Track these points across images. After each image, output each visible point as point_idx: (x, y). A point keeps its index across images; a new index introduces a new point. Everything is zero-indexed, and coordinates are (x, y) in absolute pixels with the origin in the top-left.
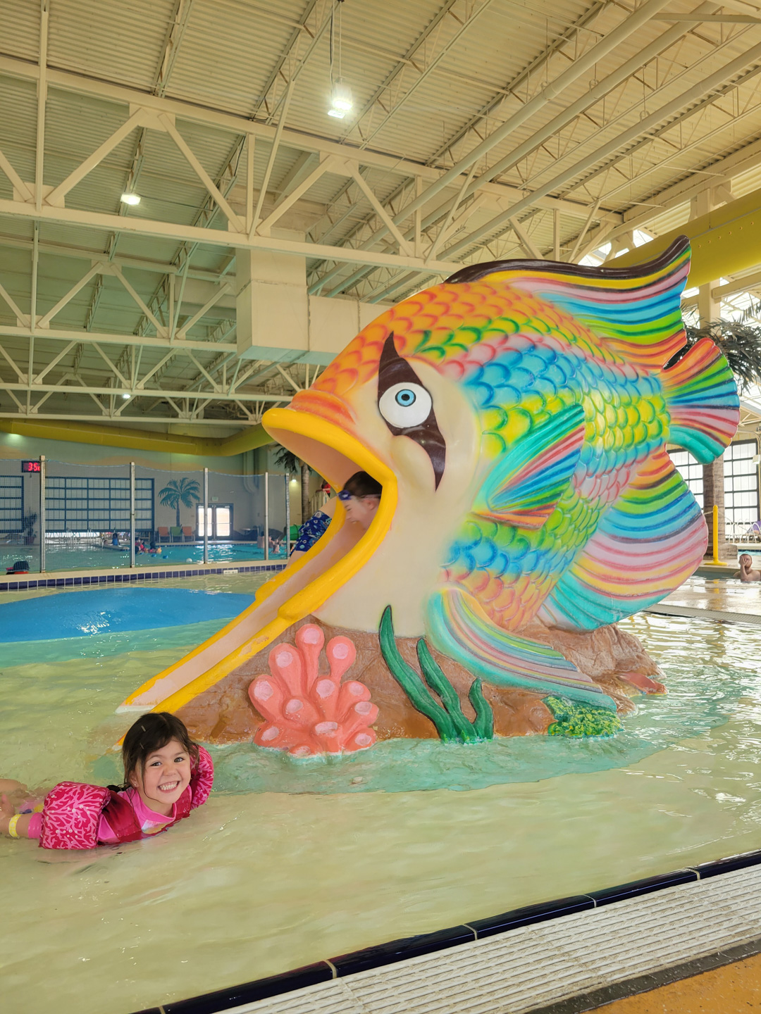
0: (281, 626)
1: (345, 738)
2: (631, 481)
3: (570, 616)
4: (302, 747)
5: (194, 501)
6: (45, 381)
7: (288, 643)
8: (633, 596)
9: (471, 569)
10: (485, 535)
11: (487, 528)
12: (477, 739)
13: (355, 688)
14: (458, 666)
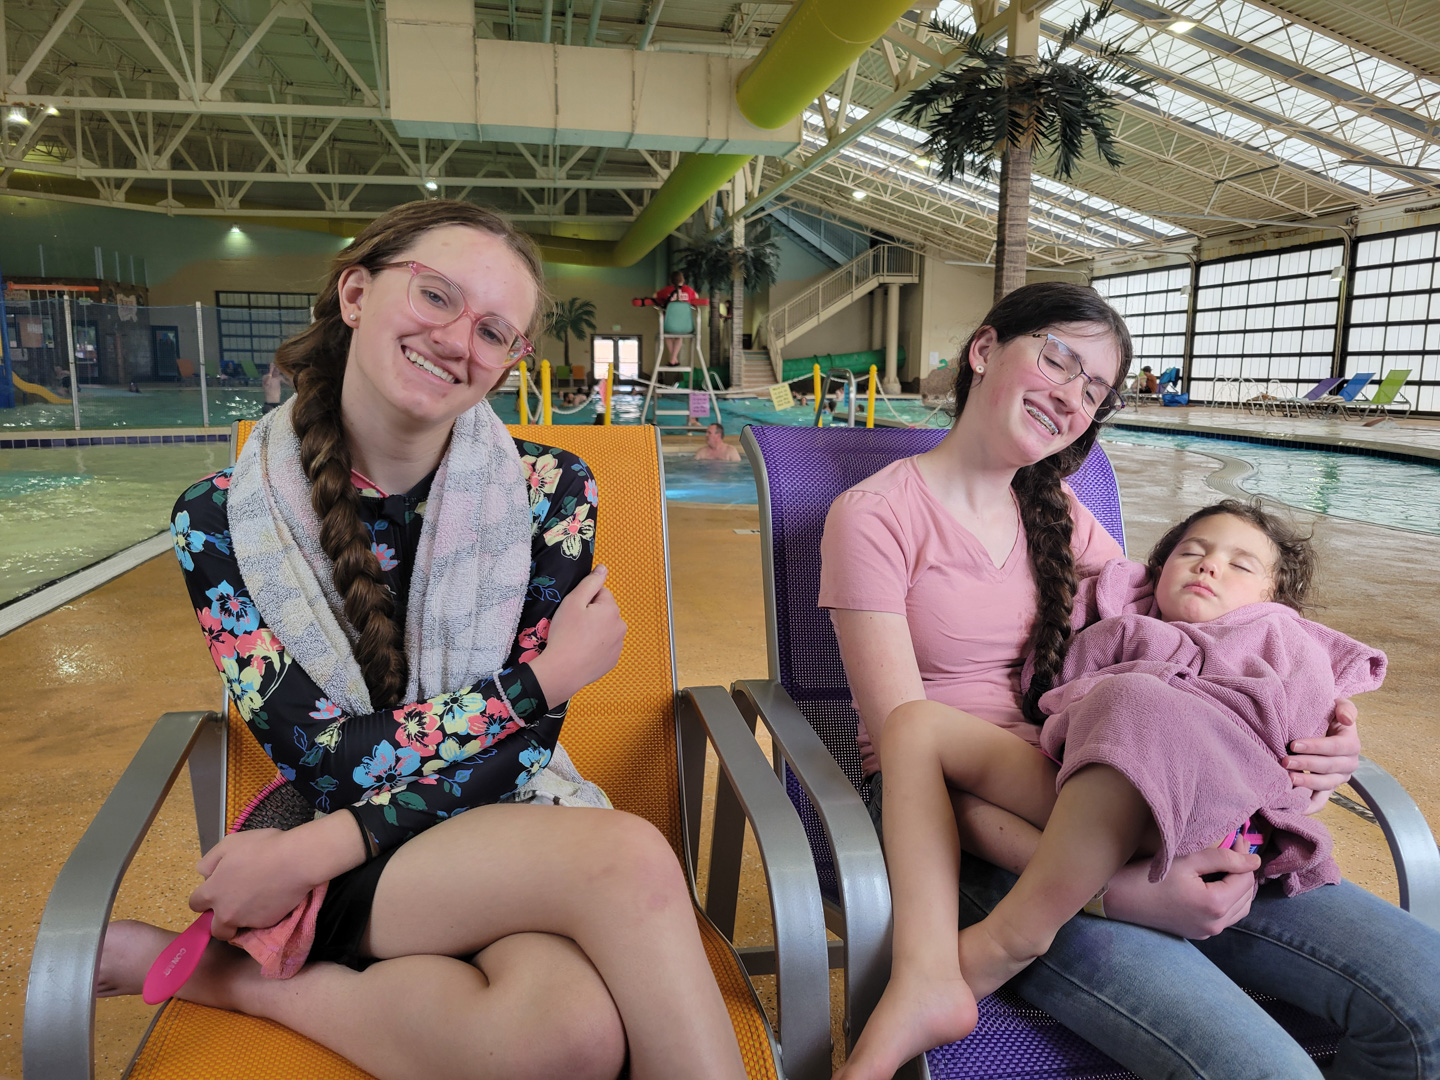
5: (588, 331)
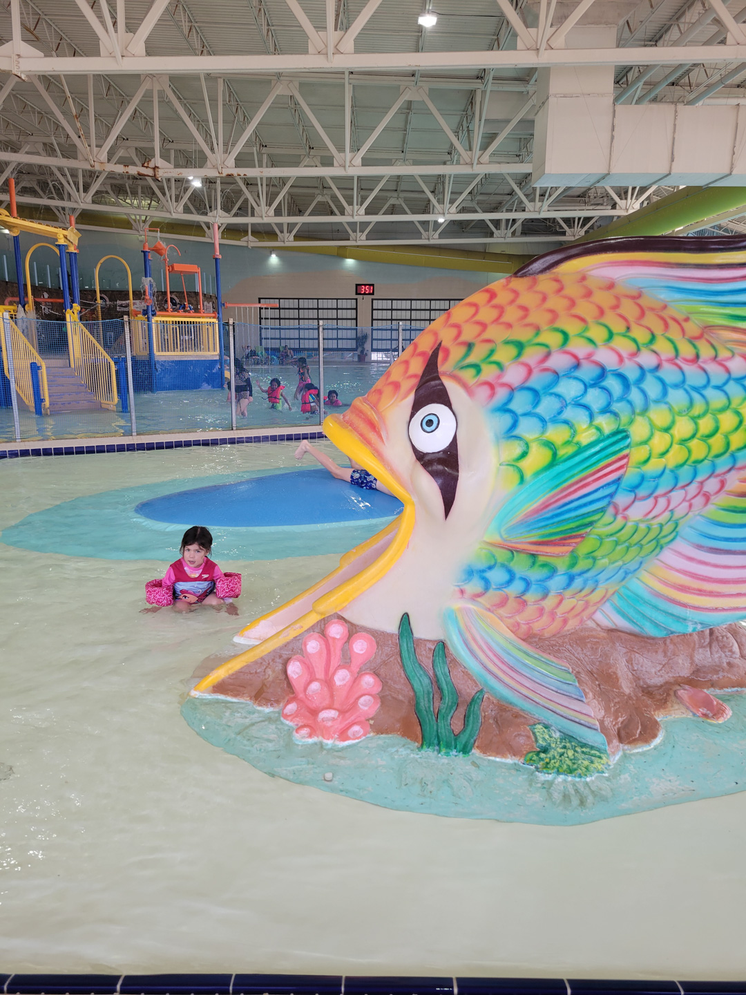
0: (313, 619)
1: (340, 728)
2: (728, 487)
3: (633, 622)
4: (305, 729)
6: (367, 212)
7: (318, 633)
8: (716, 609)
9: (487, 588)
10: (500, 560)
11: (502, 555)
12: (454, 752)
13: (368, 681)
14: (467, 674)
